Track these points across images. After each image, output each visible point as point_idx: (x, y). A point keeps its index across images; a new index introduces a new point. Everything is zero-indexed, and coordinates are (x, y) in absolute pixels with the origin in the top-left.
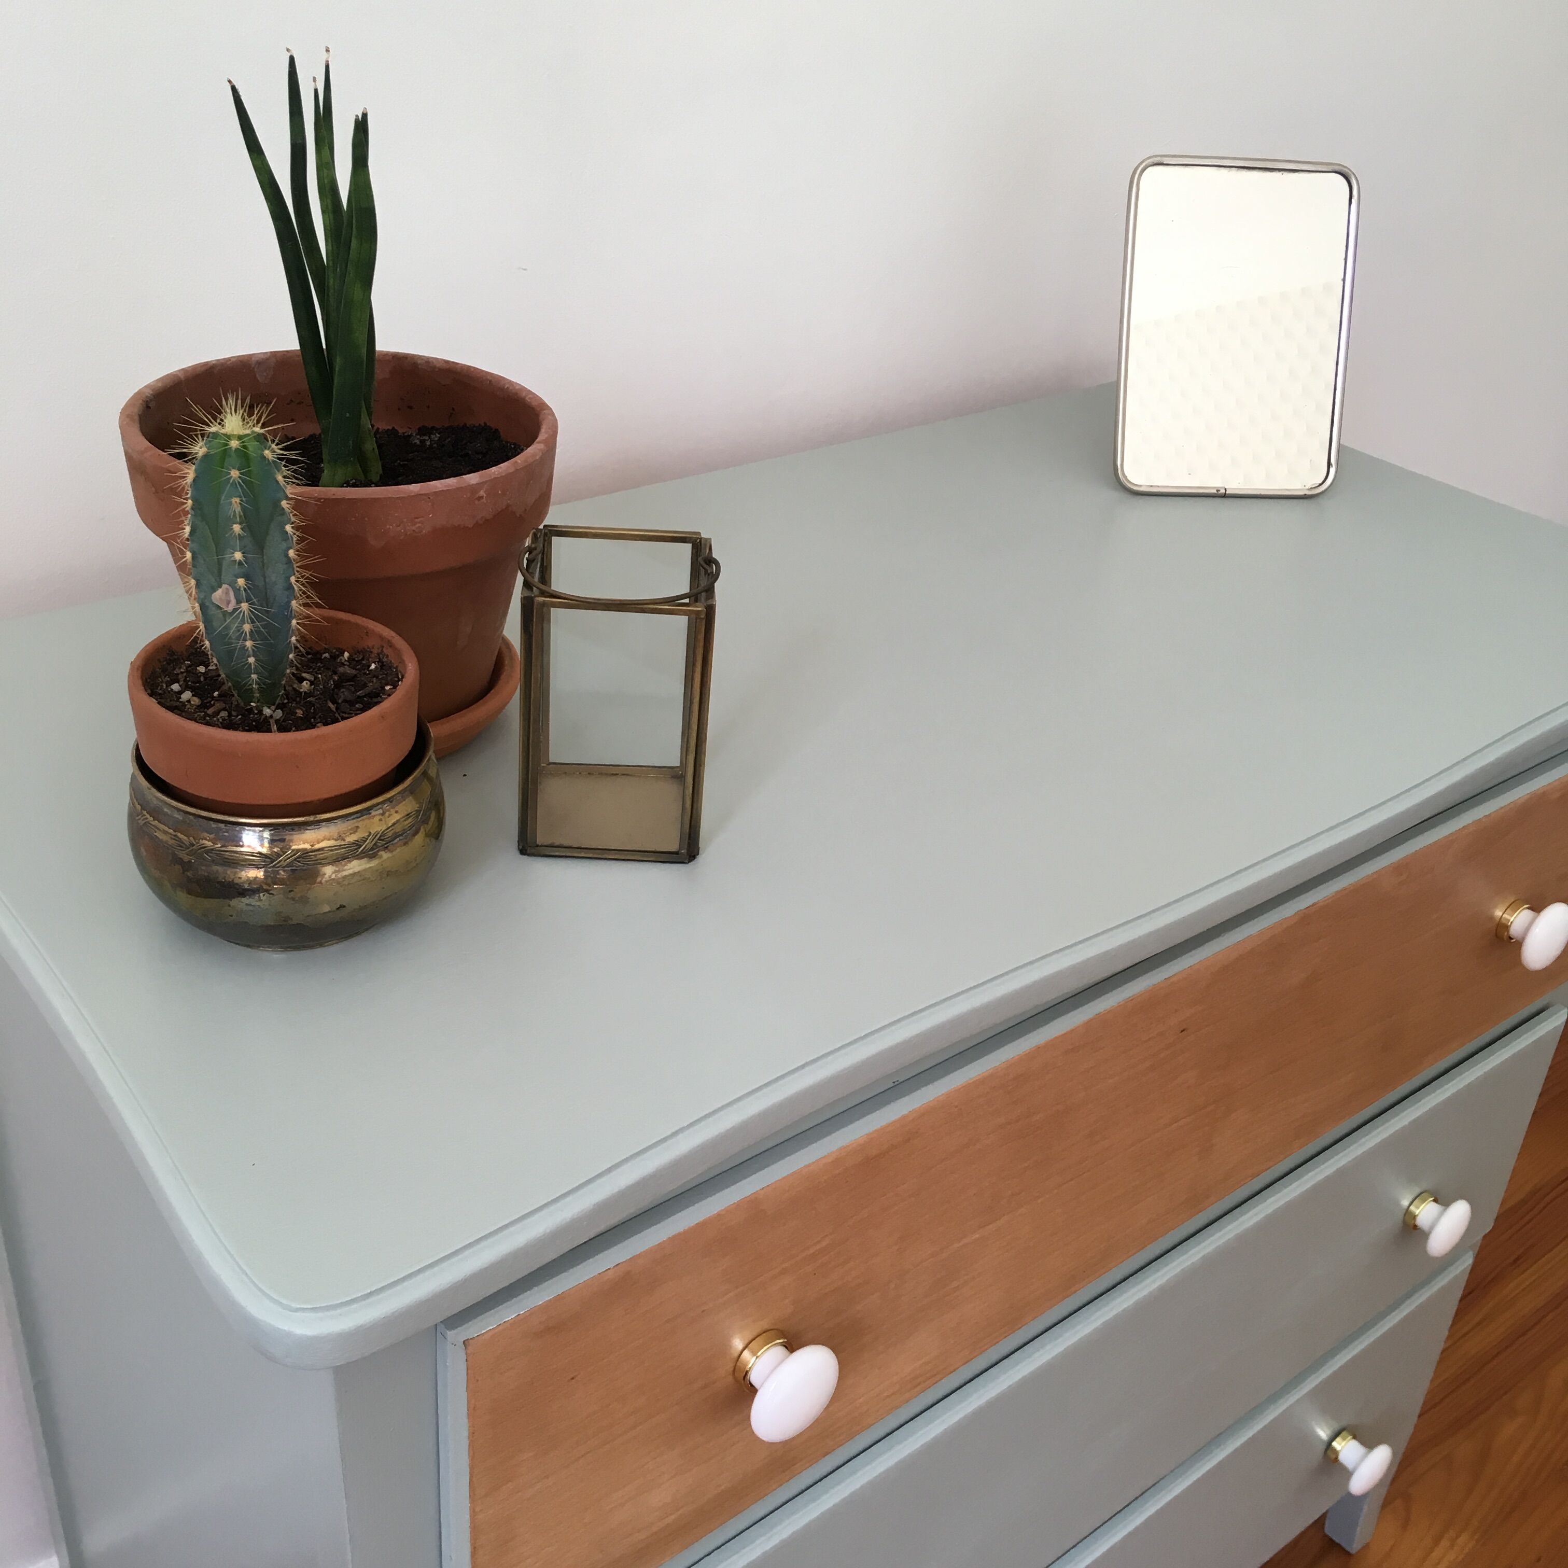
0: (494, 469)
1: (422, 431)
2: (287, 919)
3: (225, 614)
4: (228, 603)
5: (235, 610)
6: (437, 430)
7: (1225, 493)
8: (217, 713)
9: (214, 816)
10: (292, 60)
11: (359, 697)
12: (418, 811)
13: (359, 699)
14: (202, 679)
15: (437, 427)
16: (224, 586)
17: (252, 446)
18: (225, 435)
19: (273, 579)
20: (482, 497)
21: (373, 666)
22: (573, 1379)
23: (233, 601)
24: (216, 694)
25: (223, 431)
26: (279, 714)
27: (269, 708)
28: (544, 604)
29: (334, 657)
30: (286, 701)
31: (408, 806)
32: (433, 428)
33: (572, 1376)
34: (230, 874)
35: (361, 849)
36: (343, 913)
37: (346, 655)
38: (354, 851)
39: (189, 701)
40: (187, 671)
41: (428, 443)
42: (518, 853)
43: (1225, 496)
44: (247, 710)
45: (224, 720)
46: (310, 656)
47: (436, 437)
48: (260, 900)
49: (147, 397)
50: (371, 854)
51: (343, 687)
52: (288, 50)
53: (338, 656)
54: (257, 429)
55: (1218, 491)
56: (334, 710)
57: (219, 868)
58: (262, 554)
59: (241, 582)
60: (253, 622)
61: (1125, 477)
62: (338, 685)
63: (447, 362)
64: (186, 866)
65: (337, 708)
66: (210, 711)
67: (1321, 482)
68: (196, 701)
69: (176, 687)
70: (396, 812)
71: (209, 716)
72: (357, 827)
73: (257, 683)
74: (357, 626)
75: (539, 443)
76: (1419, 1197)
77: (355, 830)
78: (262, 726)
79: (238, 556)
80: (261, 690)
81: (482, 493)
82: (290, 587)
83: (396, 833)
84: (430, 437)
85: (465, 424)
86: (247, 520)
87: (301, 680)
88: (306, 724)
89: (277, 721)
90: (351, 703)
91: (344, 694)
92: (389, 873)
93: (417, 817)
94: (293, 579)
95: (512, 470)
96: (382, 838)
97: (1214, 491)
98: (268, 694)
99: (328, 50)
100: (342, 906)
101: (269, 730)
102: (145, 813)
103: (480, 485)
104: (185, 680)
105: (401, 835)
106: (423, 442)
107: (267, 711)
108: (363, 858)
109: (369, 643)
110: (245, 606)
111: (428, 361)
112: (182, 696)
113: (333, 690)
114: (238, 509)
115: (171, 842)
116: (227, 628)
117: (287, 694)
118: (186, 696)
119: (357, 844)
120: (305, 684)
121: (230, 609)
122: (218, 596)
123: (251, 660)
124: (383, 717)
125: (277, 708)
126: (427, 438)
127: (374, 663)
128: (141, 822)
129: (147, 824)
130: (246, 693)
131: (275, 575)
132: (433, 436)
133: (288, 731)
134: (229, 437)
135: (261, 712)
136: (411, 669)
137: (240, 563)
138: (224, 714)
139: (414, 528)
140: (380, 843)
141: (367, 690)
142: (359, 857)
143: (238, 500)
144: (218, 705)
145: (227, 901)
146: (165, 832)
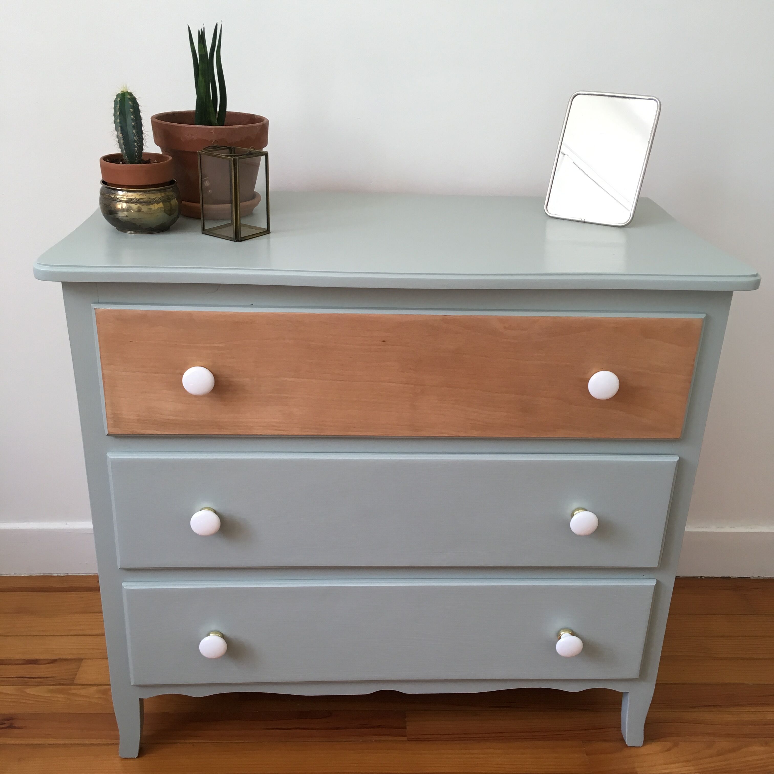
20: (212, 133)
22: (131, 341)
33: (131, 340)
35: (132, 201)
42: (201, 232)
43: (584, 222)
50: (135, 203)
55: (581, 219)
59: (120, 128)
60: (123, 140)
61: (547, 210)
70: (145, 196)
72: (133, 195)
76: (579, 509)
81: (212, 131)
83: (144, 201)
96: (139, 200)
99: (222, 21)
105: (146, 202)
110: (121, 135)
114: (118, 108)
123: (124, 151)
139: (192, 137)
143: (118, 106)
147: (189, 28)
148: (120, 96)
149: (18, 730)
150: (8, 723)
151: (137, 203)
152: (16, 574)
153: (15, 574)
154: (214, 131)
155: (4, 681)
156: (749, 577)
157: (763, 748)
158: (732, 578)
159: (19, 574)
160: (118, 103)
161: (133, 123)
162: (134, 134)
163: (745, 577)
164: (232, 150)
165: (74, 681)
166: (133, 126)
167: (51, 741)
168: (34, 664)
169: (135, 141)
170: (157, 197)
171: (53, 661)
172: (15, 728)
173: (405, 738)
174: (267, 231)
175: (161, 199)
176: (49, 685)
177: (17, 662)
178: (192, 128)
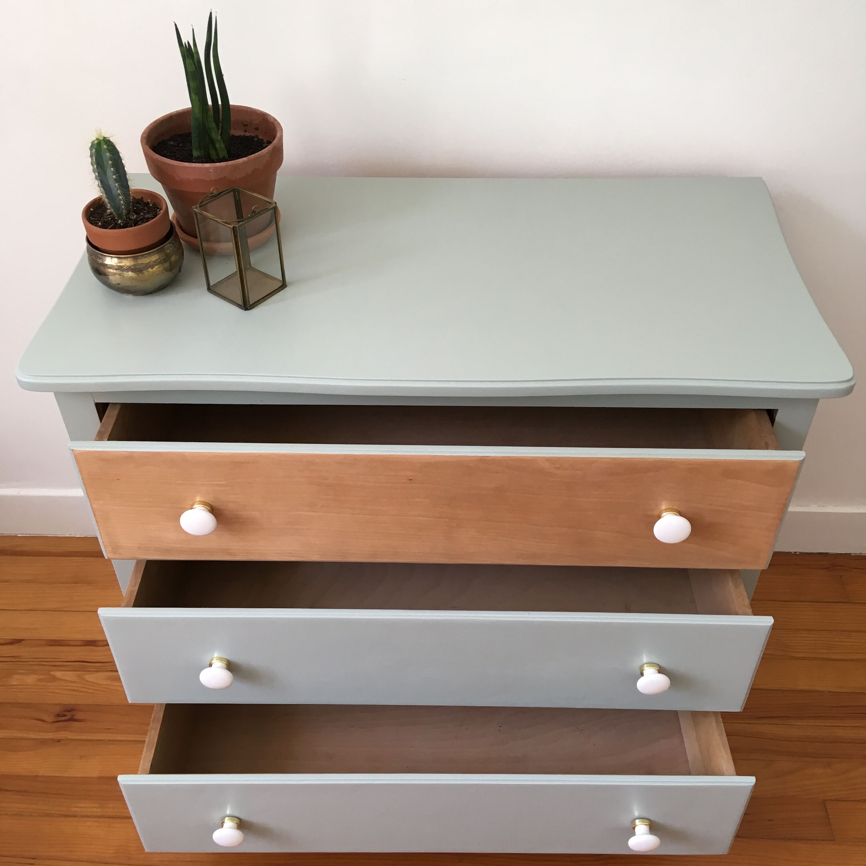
0: (218, 163)
10: (210, 13)
20: (211, 172)
35: (123, 269)
42: (207, 289)
72: (122, 262)
79: (97, 174)
81: (211, 171)
95: (225, 165)
103: (210, 168)
139: (188, 177)
143: (94, 158)
147: (176, 25)
148: (95, 146)
149: (78, 723)
150: (69, 715)
151: (128, 271)
152: (72, 535)
153: (70, 535)
154: (212, 170)
155: (64, 666)
156: (850, 554)
158: (830, 554)
159: (74, 535)
160: (94, 155)
161: (114, 177)
162: (116, 188)
163: (845, 553)
164: (236, 191)
166: (115, 179)
167: (111, 737)
168: (93, 646)
169: (119, 195)
170: (151, 261)
171: (89, 643)
172: (76, 720)
174: (283, 285)
175: (156, 262)
176: (107, 671)
177: (76, 643)
178: (187, 167)
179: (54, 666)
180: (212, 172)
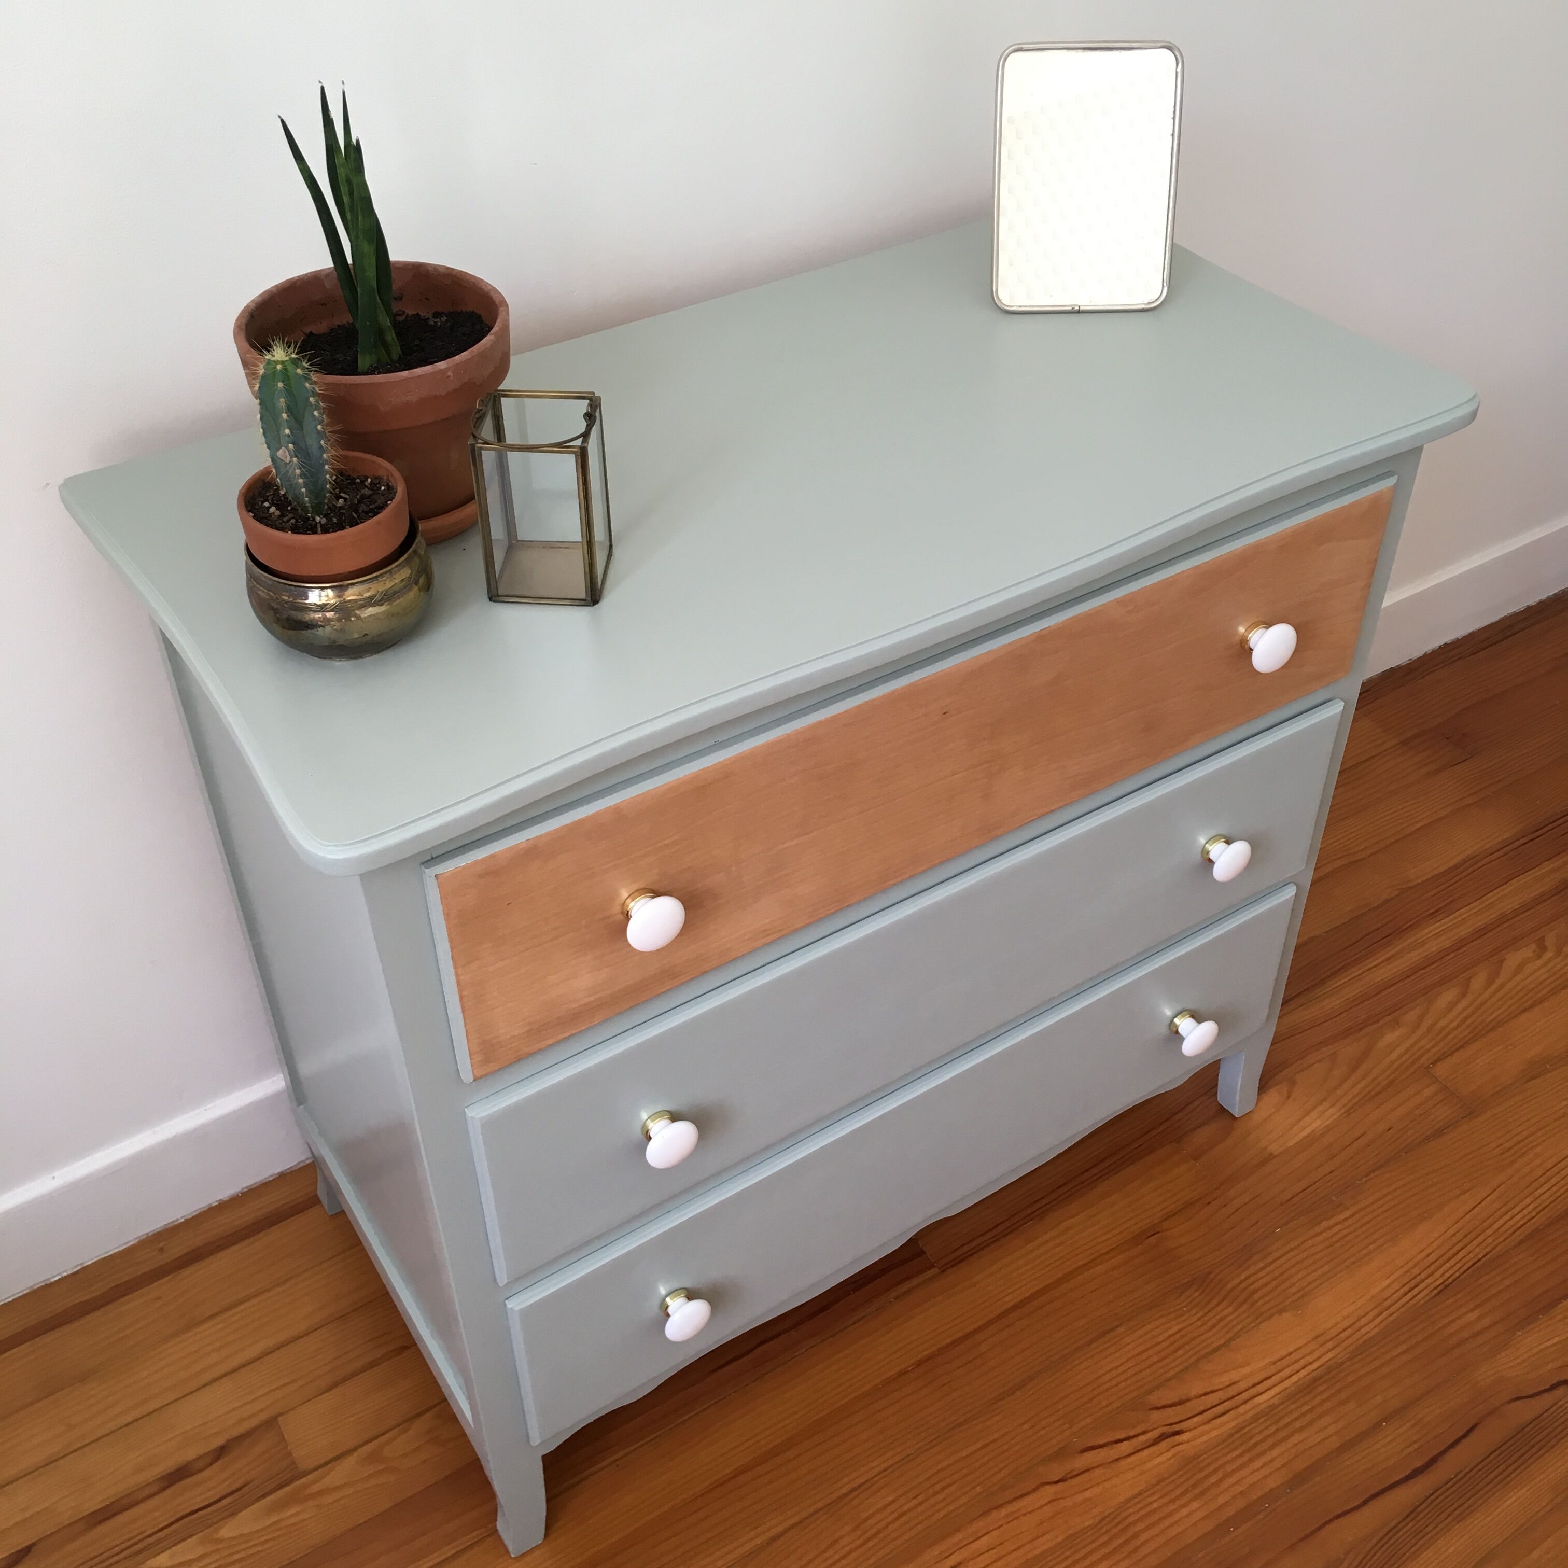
0: (457, 357)
1: (437, 315)
2: (335, 641)
3: (286, 464)
4: (286, 458)
5: (290, 462)
6: (445, 314)
7: (1079, 310)
8: (289, 520)
9: (290, 583)
10: (322, 89)
11: (371, 509)
12: (410, 578)
13: (371, 510)
14: (282, 498)
15: (446, 312)
16: (283, 448)
17: (290, 367)
18: (274, 361)
19: (311, 443)
20: (450, 376)
21: (383, 488)
22: (509, 904)
23: (289, 457)
24: (289, 508)
25: (273, 359)
26: (324, 521)
27: (319, 517)
28: (481, 448)
29: (363, 482)
30: (330, 512)
31: (405, 573)
32: (443, 313)
33: (509, 902)
34: (299, 616)
35: (374, 600)
36: (368, 638)
37: (369, 480)
38: (370, 602)
39: (274, 513)
40: (274, 494)
41: (439, 324)
42: (488, 600)
43: (1079, 312)
44: (306, 518)
45: (292, 525)
46: (349, 481)
47: (444, 319)
48: (318, 631)
49: (252, 309)
50: (380, 603)
51: (363, 503)
52: (320, 82)
53: (365, 481)
54: (294, 356)
55: (1073, 308)
56: (356, 517)
57: (293, 613)
58: (303, 431)
59: (291, 446)
60: (300, 469)
61: (1000, 301)
62: (360, 502)
63: (447, 268)
64: (276, 611)
65: (358, 516)
66: (285, 519)
67: (1156, 298)
68: (278, 513)
69: (267, 504)
70: (395, 578)
71: (284, 522)
72: (371, 588)
73: (309, 503)
74: (374, 462)
75: (491, 335)
76: (1213, 839)
77: (368, 590)
78: (311, 529)
79: (287, 431)
80: (311, 507)
81: (449, 374)
82: (321, 447)
83: (395, 591)
84: (440, 320)
85: (462, 311)
86: (289, 410)
87: (338, 497)
88: (340, 527)
89: (322, 526)
90: (366, 513)
91: (363, 507)
92: (393, 615)
93: (409, 581)
94: (322, 442)
95: (469, 357)
96: (386, 594)
97: (1070, 308)
98: (317, 509)
99: (343, 83)
100: (366, 635)
101: (316, 533)
102: (252, 580)
103: (446, 370)
104: (272, 500)
105: (399, 592)
106: (436, 323)
107: (318, 519)
108: (375, 606)
109: (382, 473)
110: (295, 459)
111: (436, 268)
112: (270, 510)
113: (357, 504)
114: (284, 405)
115: (267, 597)
116: (288, 472)
117: (329, 508)
118: (273, 509)
119: (371, 598)
120: (341, 501)
121: (288, 461)
122: (280, 453)
123: (303, 490)
124: (379, 523)
125: (324, 517)
126: (438, 320)
127: (384, 486)
128: (252, 585)
129: (254, 586)
130: (304, 508)
131: (311, 442)
132: (442, 319)
133: (328, 532)
134: (276, 362)
135: (314, 519)
136: (401, 489)
137: (289, 436)
138: (293, 521)
140: (386, 597)
141: (377, 504)
142: (373, 605)
143: (283, 400)
144: (291, 515)
145: (301, 631)
146: (263, 592)
151: (384, 601)
155: (150, 1546)
157: (1397, 1033)
161: (319, 428)
165: (297, 1467)
166: (320, 433)
171: (221, 1452)
173: (935, 1271)
174: (611, 548)
176: (258, 1500)
177: (147, 1492)
178: (406, 379)
179: (140, 1552)
180: (452, 375)
